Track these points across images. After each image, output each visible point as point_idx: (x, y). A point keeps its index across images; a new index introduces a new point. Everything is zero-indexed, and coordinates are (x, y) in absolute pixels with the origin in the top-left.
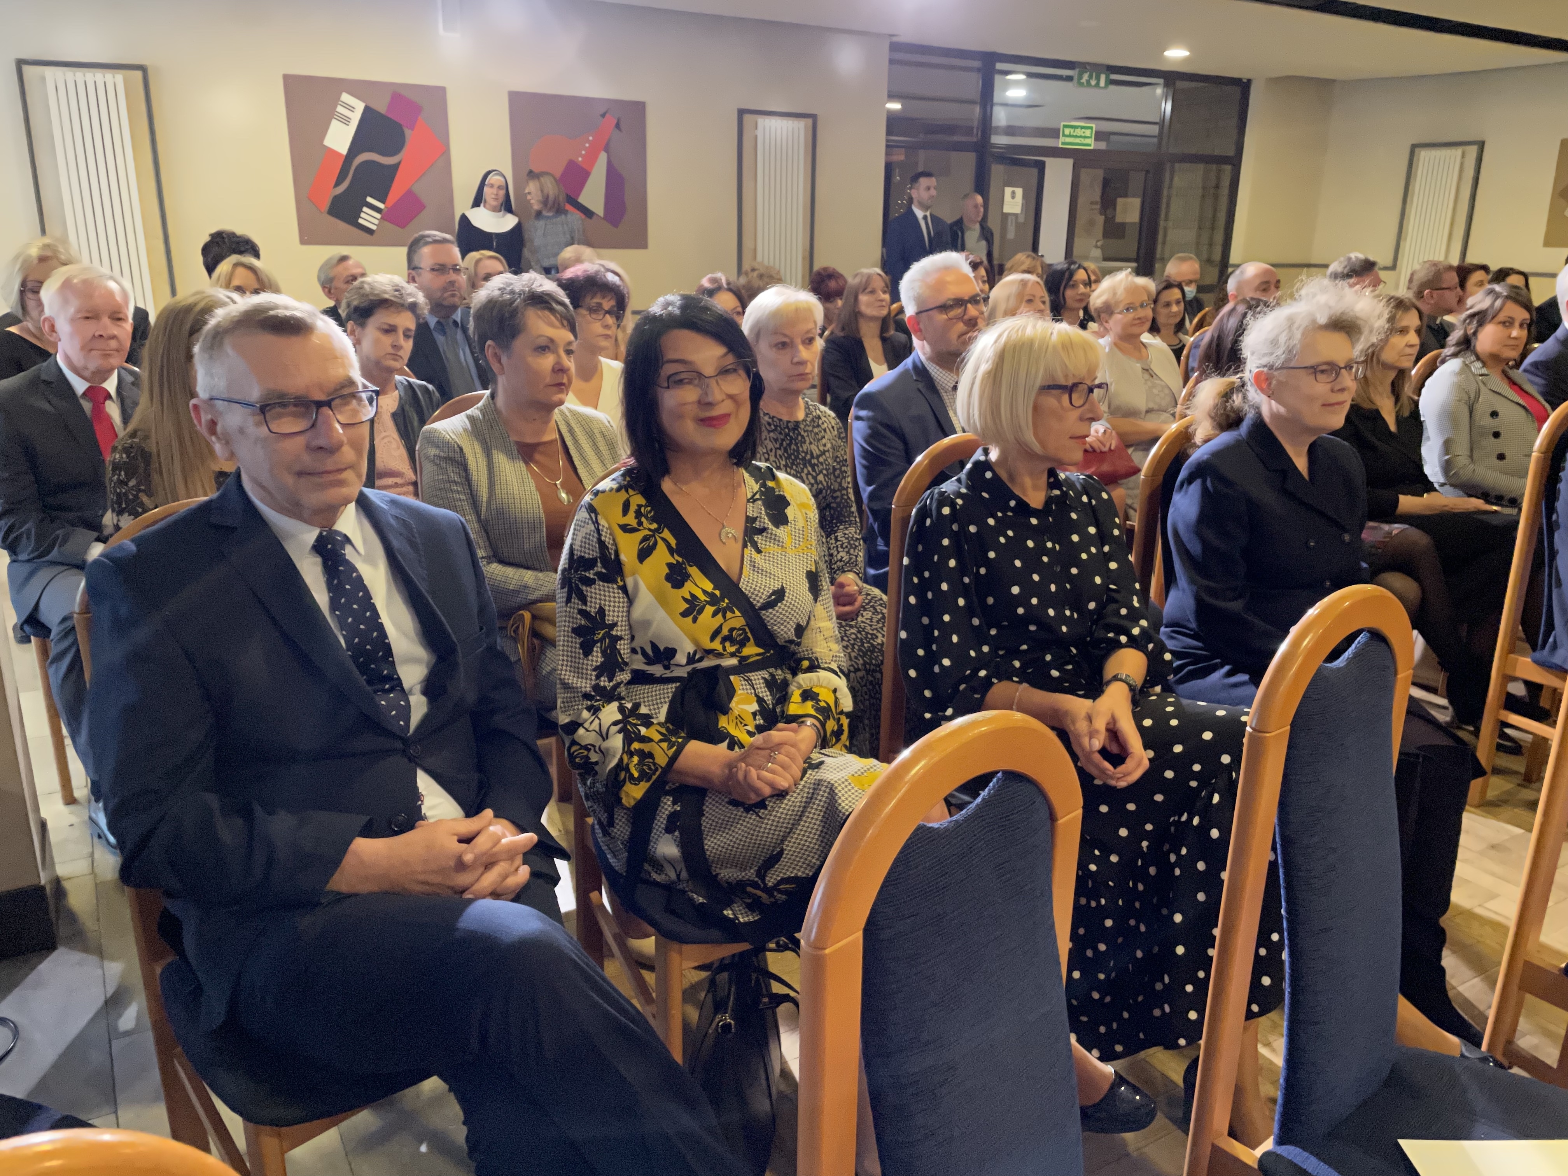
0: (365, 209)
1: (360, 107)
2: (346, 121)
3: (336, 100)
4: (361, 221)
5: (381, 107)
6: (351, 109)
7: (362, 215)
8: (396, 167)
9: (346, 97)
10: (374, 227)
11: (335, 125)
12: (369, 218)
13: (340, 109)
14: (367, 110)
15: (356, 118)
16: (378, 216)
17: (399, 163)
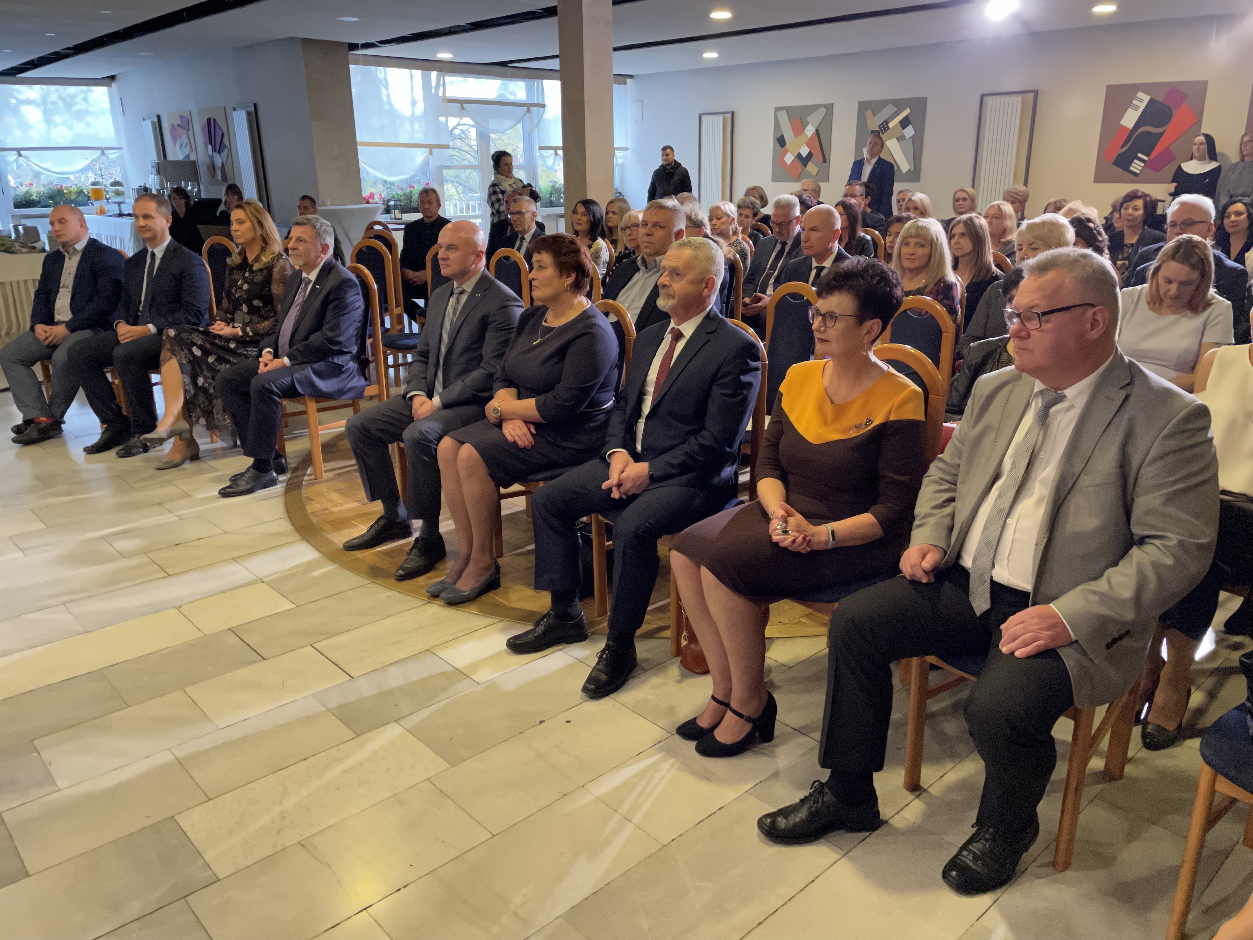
0: (1136, 161)
1: (1146, 98)
2: (1136, 108)
3: (1134, 97)
4: (1131, 168)
5: (1160, 98)
6: (1141, 101)
7: (1133, 164)
8: (1161, 134)
9: (1140, 95)
10: (1138, 172)
11: (1130, 111)
12: (1136, 166)
13: (1135, 102)
14: (1151, 101)
15: (1142, 106)
16: (1143, 165)
17: (1163, 133)
